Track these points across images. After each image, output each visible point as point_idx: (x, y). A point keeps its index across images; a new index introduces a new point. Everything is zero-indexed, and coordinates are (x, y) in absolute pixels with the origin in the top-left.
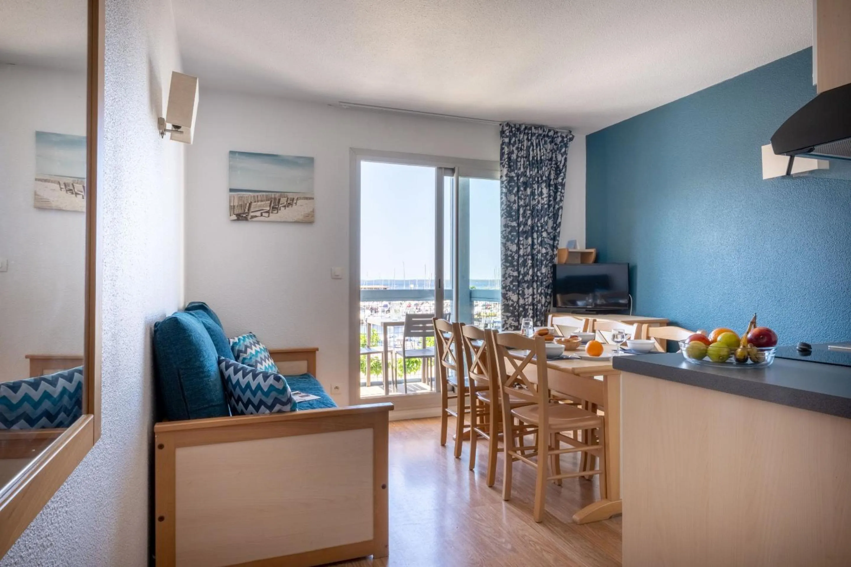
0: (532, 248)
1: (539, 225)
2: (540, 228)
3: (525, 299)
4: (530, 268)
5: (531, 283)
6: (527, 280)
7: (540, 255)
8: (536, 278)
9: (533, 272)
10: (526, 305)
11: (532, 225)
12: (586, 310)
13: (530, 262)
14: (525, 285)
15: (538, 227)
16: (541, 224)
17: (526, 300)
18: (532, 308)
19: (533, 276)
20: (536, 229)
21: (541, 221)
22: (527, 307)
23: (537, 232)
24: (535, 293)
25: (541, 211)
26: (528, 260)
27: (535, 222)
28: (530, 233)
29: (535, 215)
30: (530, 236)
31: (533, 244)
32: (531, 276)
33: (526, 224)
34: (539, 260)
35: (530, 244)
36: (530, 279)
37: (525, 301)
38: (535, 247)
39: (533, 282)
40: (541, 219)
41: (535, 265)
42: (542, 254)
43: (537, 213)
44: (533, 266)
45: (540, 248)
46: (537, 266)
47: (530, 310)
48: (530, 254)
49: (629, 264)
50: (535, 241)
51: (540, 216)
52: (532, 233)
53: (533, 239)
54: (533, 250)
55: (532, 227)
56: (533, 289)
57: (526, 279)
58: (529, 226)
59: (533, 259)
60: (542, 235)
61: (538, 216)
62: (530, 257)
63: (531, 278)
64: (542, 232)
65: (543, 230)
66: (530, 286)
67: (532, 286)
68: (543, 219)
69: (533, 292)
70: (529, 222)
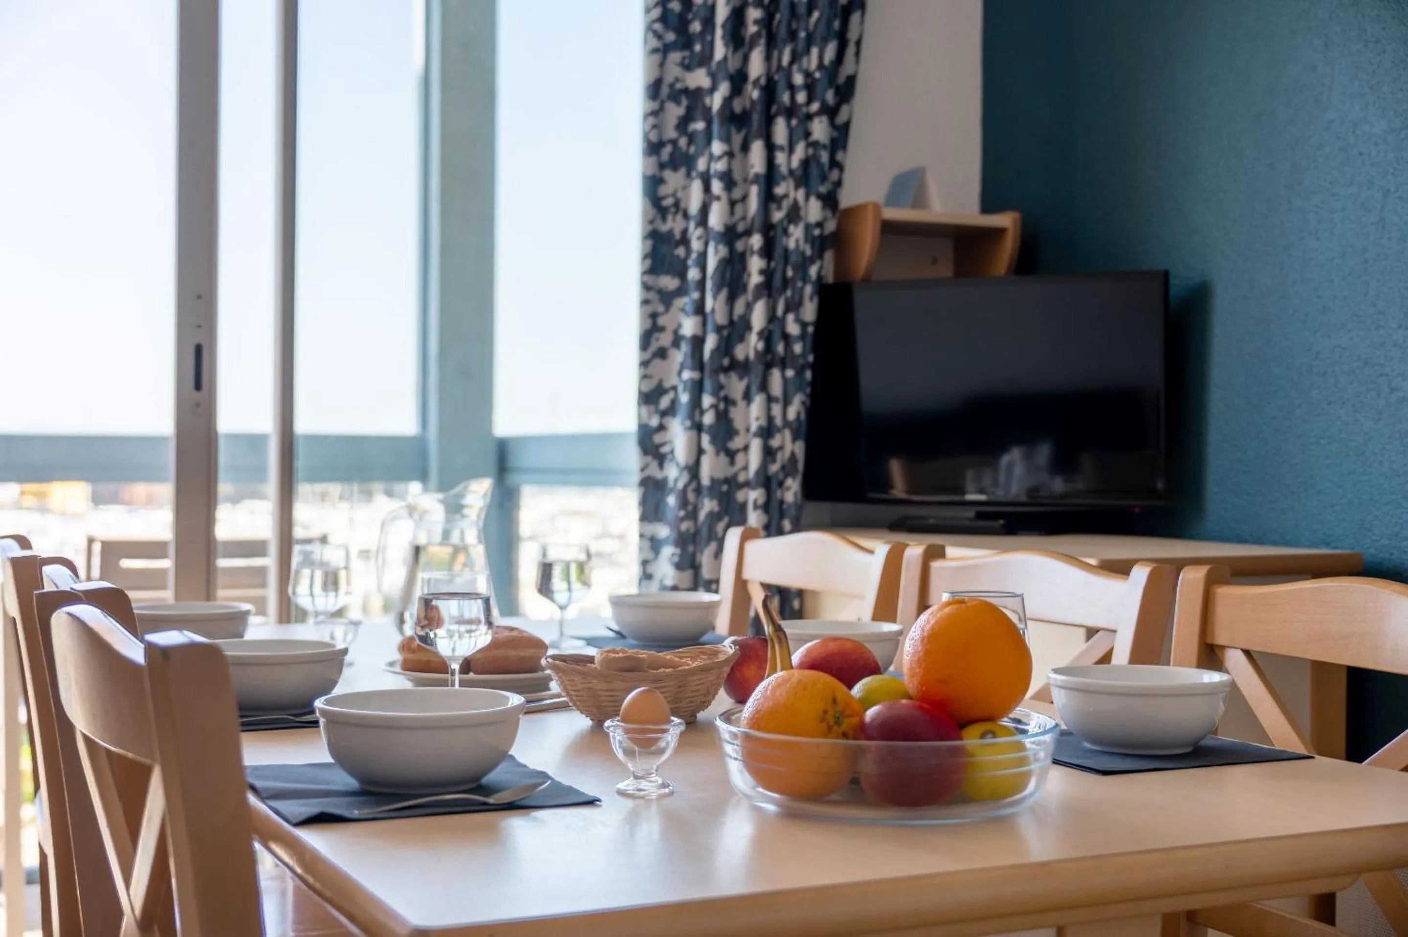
0: (769, 198)
1: (798, 79)
2: (801, 97)
3: (731, 455)
4: (756, 298)
5: (760, 368)
6: (747, 359)
7: (797, 233)
8: (780, 348)
9: (772, 317)
10: (741, 486)
11: (770, 79)
12: (980, 516)
13: (756, 264)
14: (736, 386)
15: (792, 87)
16: (808, 75)
17: (740, 459)
18: (761, 501)
19: (767, 336)
20: (786, 98)
21: (805, 60)
22: (740, 496)
23: (790, 112)
24: (778, 421)
25: (810, 13)
26: (748, 254)
27: (780, 67)
28: (756, 118)
29: (783, 32)
30: (758, 137)
31: (770, 177)
32: (760, 334)
33: (739, 80)
34: (793, 258)
35: (757, 176)
36: (756, 352)
37: (732, 463)
38: (779, 190)
39: (769, 366)
40: (808, 51)
41: (777, 280)
42: (808, 227)
43: (789, 25)
44: (768, 288)
45: (800, 194)
46: (786, 283)
47: (756, 507)
48: (758, 223)
49: (1166, 275)
50: (780, 158)
51: (803, 35)
52: (769, 121)
53: (771, 148)
54: (773, 206)
55: (769, 90)
56: (770, 400)
57: (740, 352)
58: (756, 82)
59: (767, 252)
60: (808, 134)
61: (793, 36)
62: (756, 241)
63: (761, 346)
64: (809, 117)
65: (815, 107)
66: (754, 388)
67: (764, 387)
68: (815, 51)
69: (770, 419)
70: (756, 66)
